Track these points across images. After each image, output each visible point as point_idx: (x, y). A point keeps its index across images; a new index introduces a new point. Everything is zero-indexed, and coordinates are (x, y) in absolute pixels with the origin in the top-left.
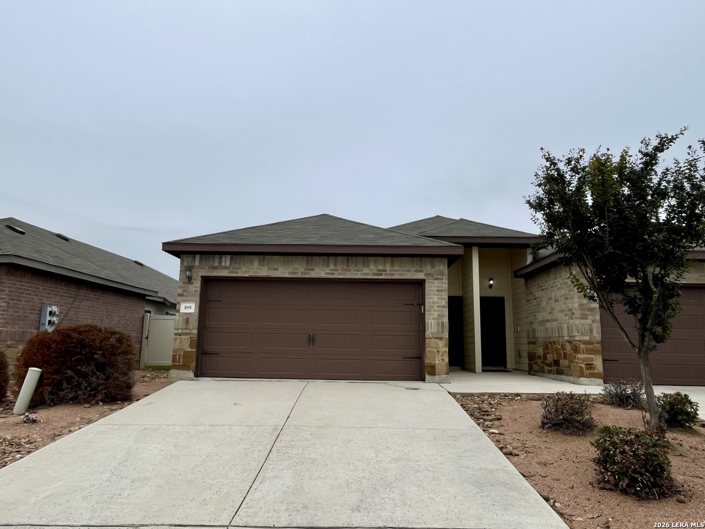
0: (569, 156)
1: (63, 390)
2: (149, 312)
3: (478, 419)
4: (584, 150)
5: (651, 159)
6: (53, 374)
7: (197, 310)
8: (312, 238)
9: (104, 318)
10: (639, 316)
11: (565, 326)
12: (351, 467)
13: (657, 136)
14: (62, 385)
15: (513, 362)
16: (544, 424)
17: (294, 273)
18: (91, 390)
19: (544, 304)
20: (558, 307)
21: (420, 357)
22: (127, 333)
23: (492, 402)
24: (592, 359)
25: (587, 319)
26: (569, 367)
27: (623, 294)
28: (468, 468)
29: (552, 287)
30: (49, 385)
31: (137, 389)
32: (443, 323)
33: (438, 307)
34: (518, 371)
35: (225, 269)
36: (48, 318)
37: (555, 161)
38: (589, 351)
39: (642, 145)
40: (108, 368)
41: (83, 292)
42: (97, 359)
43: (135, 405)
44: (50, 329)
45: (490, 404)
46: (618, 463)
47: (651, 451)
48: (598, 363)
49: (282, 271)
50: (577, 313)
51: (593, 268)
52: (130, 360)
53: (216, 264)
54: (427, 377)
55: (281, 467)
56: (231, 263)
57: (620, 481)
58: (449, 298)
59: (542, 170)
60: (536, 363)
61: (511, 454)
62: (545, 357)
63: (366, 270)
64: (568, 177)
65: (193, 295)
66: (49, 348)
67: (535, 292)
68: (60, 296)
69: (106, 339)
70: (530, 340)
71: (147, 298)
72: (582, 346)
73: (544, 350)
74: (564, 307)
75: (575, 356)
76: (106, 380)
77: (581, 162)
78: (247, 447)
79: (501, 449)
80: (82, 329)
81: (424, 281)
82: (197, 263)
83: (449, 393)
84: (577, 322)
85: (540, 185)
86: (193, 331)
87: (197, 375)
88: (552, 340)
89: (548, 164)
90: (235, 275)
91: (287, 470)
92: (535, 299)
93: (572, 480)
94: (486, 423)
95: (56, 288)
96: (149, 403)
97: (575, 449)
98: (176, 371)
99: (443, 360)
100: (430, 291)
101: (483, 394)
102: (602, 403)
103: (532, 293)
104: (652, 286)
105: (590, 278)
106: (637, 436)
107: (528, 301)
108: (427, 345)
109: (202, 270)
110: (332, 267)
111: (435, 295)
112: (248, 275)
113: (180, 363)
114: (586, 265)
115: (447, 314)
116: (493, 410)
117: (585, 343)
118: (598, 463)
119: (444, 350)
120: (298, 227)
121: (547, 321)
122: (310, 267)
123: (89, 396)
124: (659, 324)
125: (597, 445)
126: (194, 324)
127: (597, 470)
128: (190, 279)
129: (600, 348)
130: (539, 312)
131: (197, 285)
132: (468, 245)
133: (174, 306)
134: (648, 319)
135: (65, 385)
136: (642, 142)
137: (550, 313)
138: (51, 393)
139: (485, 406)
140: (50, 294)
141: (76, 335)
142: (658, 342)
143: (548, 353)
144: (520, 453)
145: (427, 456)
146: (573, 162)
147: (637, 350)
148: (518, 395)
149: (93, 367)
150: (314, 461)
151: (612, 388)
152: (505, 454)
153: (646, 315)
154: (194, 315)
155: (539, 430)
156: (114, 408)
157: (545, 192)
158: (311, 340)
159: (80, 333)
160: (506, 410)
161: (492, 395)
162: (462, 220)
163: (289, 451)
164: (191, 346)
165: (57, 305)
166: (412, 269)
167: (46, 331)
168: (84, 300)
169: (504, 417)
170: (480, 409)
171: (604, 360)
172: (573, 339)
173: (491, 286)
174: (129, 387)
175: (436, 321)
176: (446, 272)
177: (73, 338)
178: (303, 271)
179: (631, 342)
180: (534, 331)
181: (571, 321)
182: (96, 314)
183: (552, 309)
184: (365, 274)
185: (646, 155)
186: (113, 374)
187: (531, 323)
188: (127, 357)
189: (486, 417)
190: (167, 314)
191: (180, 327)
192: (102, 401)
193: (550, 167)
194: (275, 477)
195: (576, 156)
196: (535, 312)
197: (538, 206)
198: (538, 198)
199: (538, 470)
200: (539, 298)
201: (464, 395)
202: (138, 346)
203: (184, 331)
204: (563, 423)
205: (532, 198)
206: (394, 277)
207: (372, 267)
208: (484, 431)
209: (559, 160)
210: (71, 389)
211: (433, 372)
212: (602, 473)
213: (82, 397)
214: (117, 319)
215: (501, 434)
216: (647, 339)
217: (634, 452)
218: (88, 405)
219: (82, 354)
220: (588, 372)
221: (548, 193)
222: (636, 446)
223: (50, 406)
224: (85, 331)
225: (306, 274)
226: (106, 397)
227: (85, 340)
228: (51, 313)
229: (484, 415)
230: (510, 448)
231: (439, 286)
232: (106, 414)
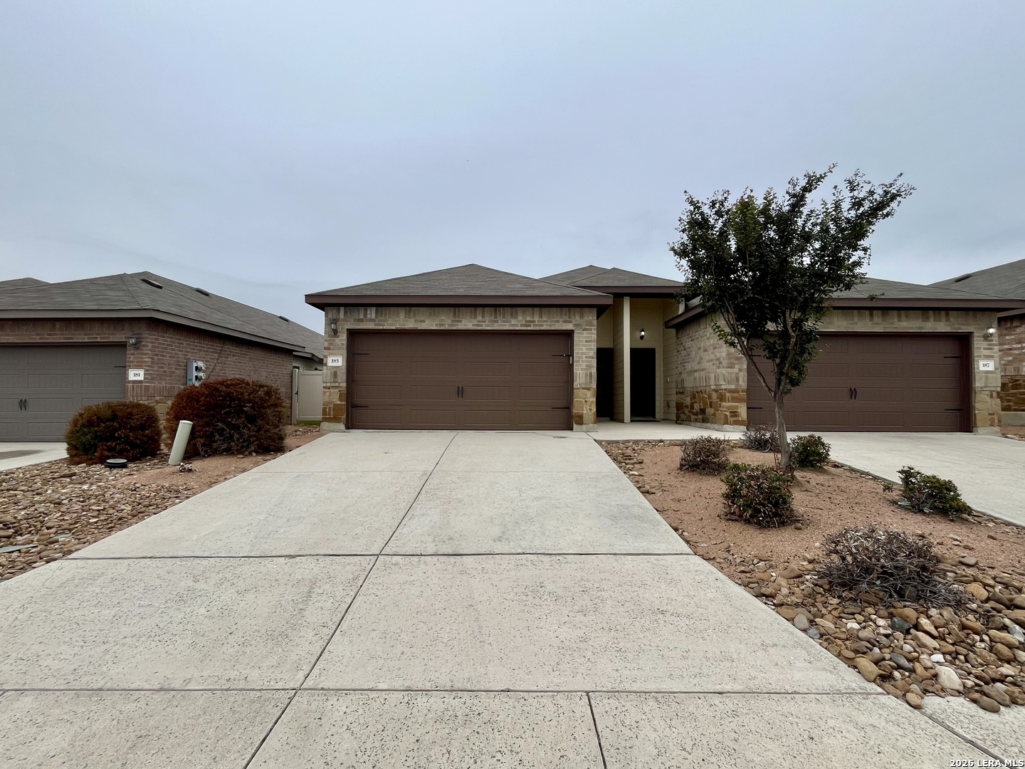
0: (714, 199)
1: (216, 442)
2: (298, 368)
3: (621, 462)
4: (728, 191)
5: (798, 201)
6: (205, 427)
7: (345, 363)
8: (459, 288)
9: (252, 374)
10: (778, 361)
11: (712, 376)
12: (496, 505)
13: (805, 176)
14: (215, 437)
15: (662, 411)
16: (682, 466)
17: (441, 325)
18: (244, 442)
19: (693, 354)
20: (706, 357)
21: (568, 407)
22: (275, 386)
23: (636, 448)
24: (737, 407)
25: (734, 367)
26: (714, 415)
27: (762, 339)
28: (606, 504)
29: (702, 337)
30: (202, 437)
31: (288, 441)
32: (591, 374)
33: (587, 357)
34: (666, 421)
35: (371, 320)
36: (195, 374)
37: (699, 205)
38: (735, 400)
39: (790, 186)
40: (258, 421)
41: (229, 348)
42: (247, 411)
43: (288, 455)
44: (197, 384)
45: (634, 450)
46: (744, 496)
47: (774, 485)
48: (743, 411)
49: (429, 322)
50: (725, 363)
51: (735, 314)
52: (279, 413)
53: (361, 317)
54: (575, 426)
55: (430, 506)
56: (376, 316)
57: (744, 512)
58: (597, 349)
59: (686, 214)
60: (684, 413)
61: (648, 492)
62: (692, 407)
63: (513, 321)
64: (712, 222)
65: (339, 349)
66: (198, 401)
67: (686, 342)
68: (204, 351)
69: (255, 391)
70: (678, 390)
71: (294, 353)
72: (728, 394)
73: (691, 400)
74: (712, 357)
75: (720, 404)
76: (258, 431)
77: (726, 204)
78: (397, 489)
79: (639, 488)
80: (229, 382)
81: (573, 331)
82: (342, 316)
83: (595, 441)
84: (724, 371)
85: (684, 231)
86: (341, 385)
87: (348, 427)
88: (699, 390)
89: (692, 208)
90: (381, 328)
91: (435, 508)
92: (685, 349)
93: (702, 514)
94: (628, 466)
95: (200, 343)
96: (301, 454)
97: (709, 487)
98: (327, 423)
99: (590, 410)
100: (580, 341)
101: (628, 441)
102: (742, 447)
103: (682, 343)
104: (790, 331)
105: (731, 325)
106: (763, 472)
107: (678, 351)
108: (575, 395)
109: (349, 322)
110: (480, 318)
111: (583, 345)
112: (394, 328)
113: (330, 416)
114: (728, 312)
115: (595, 364)
116: (636, 454)
117: (731, 391)
118: (726, 497)
119: (591, 400)
120: (444, 277)
121: (696, 371)
122: (457, 319)
123: (242, 447)
124: (795, 368)
125: (728, 482)
126: (342, 377)
127: (725, 504)
128: (335, 332)
129: (746, 396)
130: (688, 362)
131: (343, 338)
132: (619, 296)
133: (321, 362)
134: (785, 364)
135: (217, 437)
136: (789, 183)
137: (699, 363)
138: (204, 445)
139: (629, 452)
140: (194, 349)
141: (224, 389)
142: (793, 386)
143: (696, 402)
144: (656, 492)
145: (568, 495)
146: (717, 205)
147: (773, 394)
148: (661, 441)
149: (243, 419)
150: (460, 501)
151: (753, 434)
152: (642, 492)
153: (783, 359)
154: (342, 369)
155: (677, 472)
156: (267, 458)
157: (689, 238)
158: (460, 392)
159: (228, 386)
160: (647, 456)
161: (636, 442)
162: (614, 269)
163: (437, 493)
164: (340, 399)
165: (202, 361)
166: (561, 320)
167: (194, 385)
168: (230, 355)
169: (645, 461)
170: (623, 454)
171: (748, 408)
172: (719, 387)
173: (642, 337)
174: (281, 438)
175: (584, 372)
176: (595, 322)
177: (221, 391)
178: (450, 322)
179: (767, 386)
180: (682, 381)
181: (718, 371)
182: (243, 369)
183: (701, 359)
184: (513, 325)
185: (794, 196)
186: (264, 426)
187: (680, 373)
188: (276, 409)
189: (627, 461)
190: (316, 369)
191: (328, 380)
192: (255, 452)
193: (694, 211)
194: (423, 515)
195: (720, 198)
196: (684, 363)
197: (682, 253)
198: (683, 244)
199: (672, 506)
200: (689, 348)
201: (609, 442)
202: (288, 401)
203: (333, 385)
204: (700, 465)
205: (676, 244)
206: (542, 328)
207: (520, 318)
208: (625, 473)
209: (703, 203)
210: (224, 440)
211: (580, 422)
212: (730, 506)
213: (235, 448)
214: (265, 374)
215: (640, 475)
216: (783, 383)
217: (759, 486)
218: (242, 456)
219: (232, 407)
220: (733, 419)
221: (692, 238)
222: (761, 481)
223: (204, 457)
224: (232, 385)
225: (453, 325)
226: (259, 448)
227: (233, 393)
228: (197, 368)
229: (626, 459)
230: (647, 487)
231: (587, 337)
232: (260, 463)
